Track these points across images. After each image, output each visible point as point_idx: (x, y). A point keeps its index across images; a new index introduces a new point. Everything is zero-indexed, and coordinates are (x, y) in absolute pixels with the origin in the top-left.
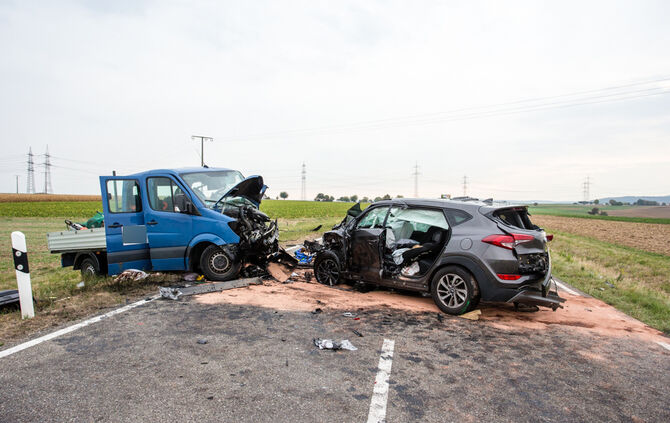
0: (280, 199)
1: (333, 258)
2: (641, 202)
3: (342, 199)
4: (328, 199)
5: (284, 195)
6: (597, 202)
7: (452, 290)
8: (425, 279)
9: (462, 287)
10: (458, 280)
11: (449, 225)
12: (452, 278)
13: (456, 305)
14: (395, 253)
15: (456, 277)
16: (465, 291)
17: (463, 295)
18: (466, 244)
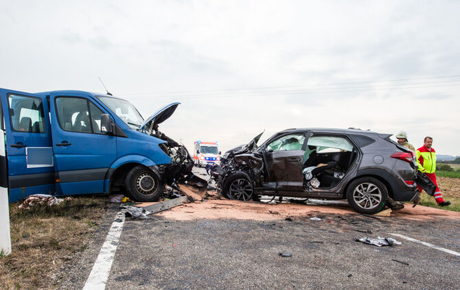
1: (245, 178)
7: (367, 195)
8: (337, 189)
9: (376, 192)
10: (372, 187)
11: (355, 148)
12: (366, 186)
13: (372, 207)
14: (305, 170)
15: (371, 185)
16: (380, 196)
17: (378, 198)
18: (378, 159)
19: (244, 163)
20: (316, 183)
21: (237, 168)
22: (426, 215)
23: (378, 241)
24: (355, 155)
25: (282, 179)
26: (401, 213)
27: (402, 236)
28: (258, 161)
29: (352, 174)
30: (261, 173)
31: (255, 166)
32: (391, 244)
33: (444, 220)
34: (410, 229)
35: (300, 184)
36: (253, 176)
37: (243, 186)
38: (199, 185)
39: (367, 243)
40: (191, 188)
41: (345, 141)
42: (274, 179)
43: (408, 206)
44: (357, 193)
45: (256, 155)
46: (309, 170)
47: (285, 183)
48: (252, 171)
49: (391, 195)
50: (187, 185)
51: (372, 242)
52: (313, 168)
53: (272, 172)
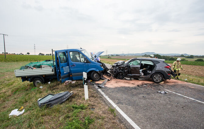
0: (27, 54)
2: (117, 55)
3: (47, 55)
4: (43, 55)
5: (28, 53)
6: (109, 55)
7: (157, 78)
8: (149, 76)
9: (160, 77)
10: (159, 76)
11: (154, 64)
12: (157, 75)
13: (159, 81)
14: (140, 70)
15: (158, 75)
16: (161, 78)
17: (160, 79)
18: (161, 68)
19: (122, 68)
20: (143, 74)
21: (120, 70)
22: (172, 83)
23: (163, 92)
24: (154, 66)
25: (133, 73)
26: (166, 82)
27: (168, 90)
28: (126, 68)
29: (154, 72)
30: (127, 71)
31: (125, 69)
32: (166, 93)
33: (177, 84)
34: (169, 88)
35: (139, 75)
36: (125, 72)
37: (122, 75)
38: (109, 75)
39: (160, 93)
40: (106, 76)
41: (151, 62)
42: (131, 73)
43: (168, 80)
44: (155, 77)
45: (125, 66)
46: (141, 70)
47: (134, 75)
48: (124, 71)
49: (164, 78)
50: (105, 75)
51: (161, 92)
52: (142, 70)
53: (130, 71)
